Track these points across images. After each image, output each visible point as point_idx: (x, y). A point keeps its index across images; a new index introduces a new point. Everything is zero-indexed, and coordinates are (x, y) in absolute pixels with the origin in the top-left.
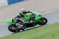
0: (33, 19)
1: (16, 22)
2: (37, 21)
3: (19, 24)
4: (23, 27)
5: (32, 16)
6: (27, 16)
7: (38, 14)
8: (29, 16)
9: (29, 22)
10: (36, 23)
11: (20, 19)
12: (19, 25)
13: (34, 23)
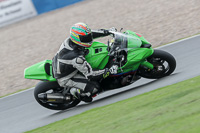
0: (119, 60)
1: (59, 72)
2: (136, 67)
3: (72, 79)
4: (86, 90)
5: (114, 49)
6: (97, 51)
7: (137, 39)
8: (104, 50)
9: (105, 73)
10: (131, 73)
11: (73, 62)
12: (70, 83)
13: (125, 75)
